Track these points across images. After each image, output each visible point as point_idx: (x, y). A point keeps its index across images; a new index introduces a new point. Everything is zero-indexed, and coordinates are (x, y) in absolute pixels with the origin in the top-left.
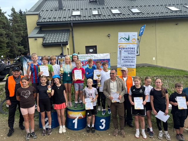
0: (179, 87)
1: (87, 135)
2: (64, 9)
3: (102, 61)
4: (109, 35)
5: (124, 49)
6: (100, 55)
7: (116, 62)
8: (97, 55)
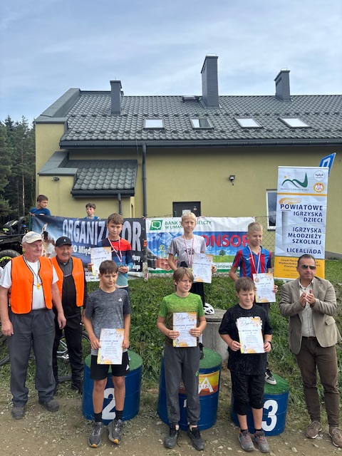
0: (245, 289)
1: (230, 449)
2: (123, 113)
3: (236, 236)
4: (232, 178)
5: (293, 207)
6: (229, 221)
7: (271, 241)
8: (223, 221)
